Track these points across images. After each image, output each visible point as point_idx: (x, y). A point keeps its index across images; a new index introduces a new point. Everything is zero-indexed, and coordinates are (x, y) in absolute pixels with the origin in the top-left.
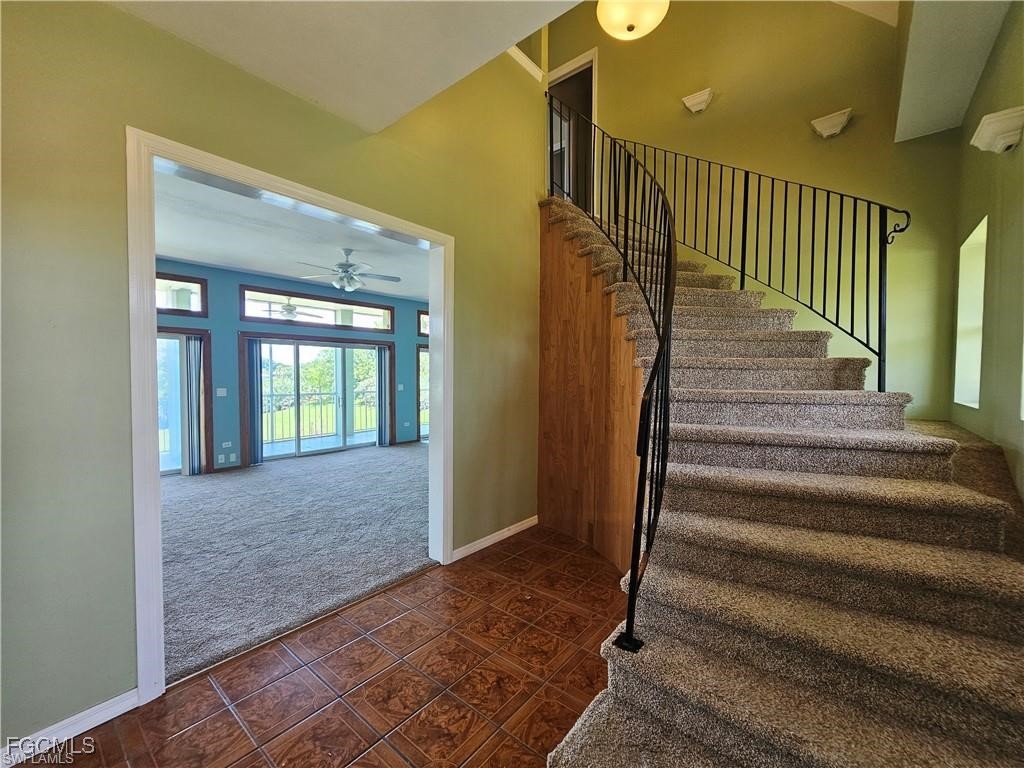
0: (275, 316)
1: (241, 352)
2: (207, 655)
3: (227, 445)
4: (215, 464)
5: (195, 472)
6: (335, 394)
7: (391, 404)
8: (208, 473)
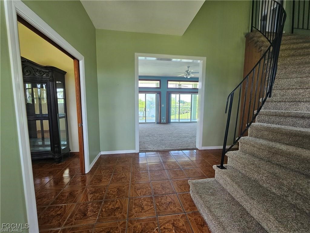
0: (177, 87)
1: (167, 96)
2: (146, 150)
5: (158, 123)
8: (160, 123)
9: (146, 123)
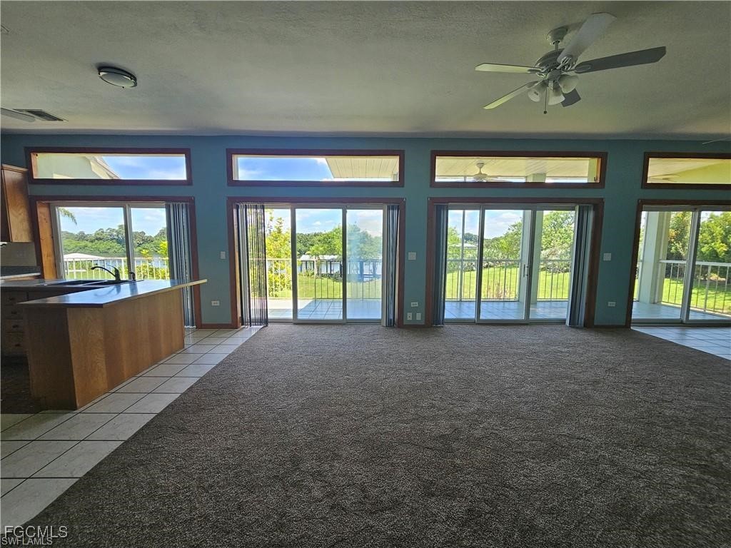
1: (429, 217)
3: (415, 304)
4: (404, 321)
5: (391, 324)
6: (521, 260)
7: (590, 277)
8: (399, 327)
9: (345, 323)
